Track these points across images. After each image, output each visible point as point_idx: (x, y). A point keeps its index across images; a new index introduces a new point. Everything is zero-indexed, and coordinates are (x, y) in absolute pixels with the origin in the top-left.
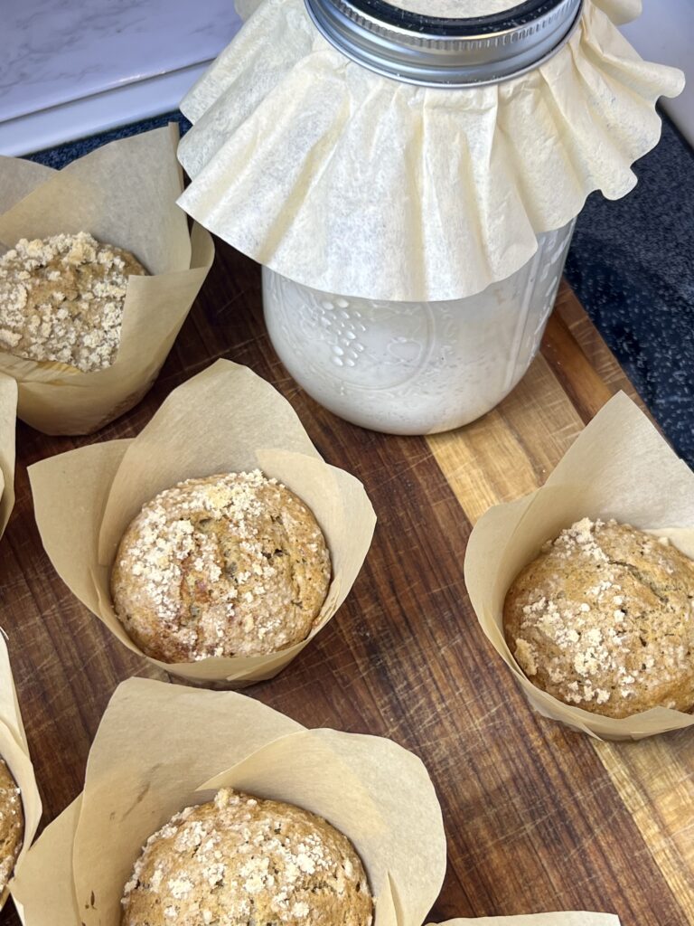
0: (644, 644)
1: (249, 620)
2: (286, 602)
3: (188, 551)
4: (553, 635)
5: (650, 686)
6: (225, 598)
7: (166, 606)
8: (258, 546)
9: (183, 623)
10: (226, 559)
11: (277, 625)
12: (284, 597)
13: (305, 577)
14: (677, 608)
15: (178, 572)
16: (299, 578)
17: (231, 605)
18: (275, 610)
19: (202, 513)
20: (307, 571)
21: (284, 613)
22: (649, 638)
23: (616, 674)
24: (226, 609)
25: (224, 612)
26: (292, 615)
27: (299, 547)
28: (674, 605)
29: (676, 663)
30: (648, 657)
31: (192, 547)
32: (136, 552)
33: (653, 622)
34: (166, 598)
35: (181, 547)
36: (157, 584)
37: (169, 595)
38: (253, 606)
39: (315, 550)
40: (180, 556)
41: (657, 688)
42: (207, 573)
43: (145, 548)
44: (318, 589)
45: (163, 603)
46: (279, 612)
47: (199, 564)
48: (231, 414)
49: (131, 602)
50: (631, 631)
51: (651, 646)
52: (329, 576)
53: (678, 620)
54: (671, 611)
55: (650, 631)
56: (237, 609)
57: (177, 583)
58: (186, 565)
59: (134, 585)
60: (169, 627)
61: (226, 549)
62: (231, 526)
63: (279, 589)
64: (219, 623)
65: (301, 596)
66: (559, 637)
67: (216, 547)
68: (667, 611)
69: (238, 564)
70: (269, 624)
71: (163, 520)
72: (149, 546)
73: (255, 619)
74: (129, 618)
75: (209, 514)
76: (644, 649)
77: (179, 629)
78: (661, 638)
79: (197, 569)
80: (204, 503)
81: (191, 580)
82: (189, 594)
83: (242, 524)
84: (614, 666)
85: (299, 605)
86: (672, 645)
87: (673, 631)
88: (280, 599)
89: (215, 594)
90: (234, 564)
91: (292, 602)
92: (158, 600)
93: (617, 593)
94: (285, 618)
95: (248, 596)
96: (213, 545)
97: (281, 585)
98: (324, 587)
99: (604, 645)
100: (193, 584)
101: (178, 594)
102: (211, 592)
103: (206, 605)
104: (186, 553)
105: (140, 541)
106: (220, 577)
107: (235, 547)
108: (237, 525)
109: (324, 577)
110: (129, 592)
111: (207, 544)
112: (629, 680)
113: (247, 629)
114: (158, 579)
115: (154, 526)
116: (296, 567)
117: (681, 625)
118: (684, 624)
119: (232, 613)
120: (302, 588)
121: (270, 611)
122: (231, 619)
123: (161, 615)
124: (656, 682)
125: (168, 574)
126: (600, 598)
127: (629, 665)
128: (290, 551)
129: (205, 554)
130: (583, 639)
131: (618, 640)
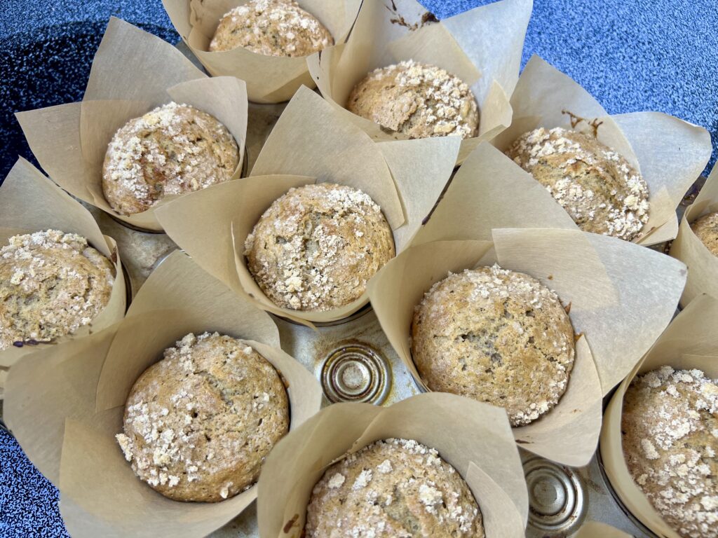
0: (209, 439)
1: (194, 181)
2: (214, 166)
3: (140, 153)
4: (142, 432)
5: (212, 472)
6: (174, 173)
7: (139, 190)
8: (184, 137)
9: (154, 198)
10: (167, 150)
11: (213, 181)
12: (212, 163)
13: (221, 150)
14: (239, 409)
15: (139, 167)
16: (217, 151)
17: (180, 176)
18: (209, 172)
19: (144, 131)
20: (221, 146)
21: (215, 173)
22: (213, 435)
23: (185, 464)
24: (177, 180)
25: (176, 182)
26: (220, 173)
27: (212, 134)
28: (236, 407)
29: (233, 454)
30: (211, 450)
31: (143, 149)
32: (111, 167)
33: (217, 422)
34: (137, 186)
35: (135, 151)
36: (129, 179)
37: (138, 183)
38: (194, 173)
39: (222, 133)
40: (137, 157)
41: (217, 474)
42: (157, 161)
43: (116, 163)
44: (232, 155)
45: (137, 190)
46: (211, 174)
47: (150, 158)
48: (141, 67)
49: (118, 196)
50: (198, 431)
51: (213, 442)
52: (236, 147)
53: (239, 419)
54: (234, 412)
55: (213, 429)
56: (185, 178)
57: (141, 174)
58: (143, 161)
59: (116, 187)
60: (146, 203)
61: (165, 146)
62: (163, 131)
63: (206, 160)
64: (176, 189)
65: (223, 161)
66: (146, 434)
67: (158, 145)
68: (231, 412)
69: (175, 151)
70: (208, 182)
71: (122, 143)
72: (118, 161)
73: (198, 181)
74: (120, 207)
75: (149, 131)
76: (208, 444)
77: (153, 202)
78: (223, 435)
79: (150, 161)
80: (143, 125)
81: (149, 170)
82: (151, 178)
83: (170, 128)
84: (182, 458)
85: (224, 166)
86: (230, 440)
87: (234, 428)
88: (210, 166)
89: (167, 172)
90: (173, 152)
91: (218, 166)
92: (133, 188)
93: (191, 400)
94: (217, 176)
95: (189, 168)
96: (155, 144)
97: (207, 157)
98: (235, 153)
99: (176, 443)
100: (151, 172)
101: (144, 181)
102: (164, 172)
103: (164, 182)
104: (140, 154)
105: (112, 161)
106: (166, 161)
107: (170, 143)
108: (167, 129)
109: (233, 148)
110: (115, 192)
111: (151, 145)
112: (193, 469)
113: (195, 187)
114: (129, 176)
115: (117, 149)
116: (214, 146)
117: (241, 423)
118: (243, 422)
119: (182, 181)
120: (222, 157)
121: (206, 174)
122: (182, 185)
123: (138, 197)
124: (216, 469)
125: (134, 170)
126: (177, 404)
127: (194, 457)
128: (207, 138)
129: (152, 152)
130: (161, 437)
131: (186, 439)
